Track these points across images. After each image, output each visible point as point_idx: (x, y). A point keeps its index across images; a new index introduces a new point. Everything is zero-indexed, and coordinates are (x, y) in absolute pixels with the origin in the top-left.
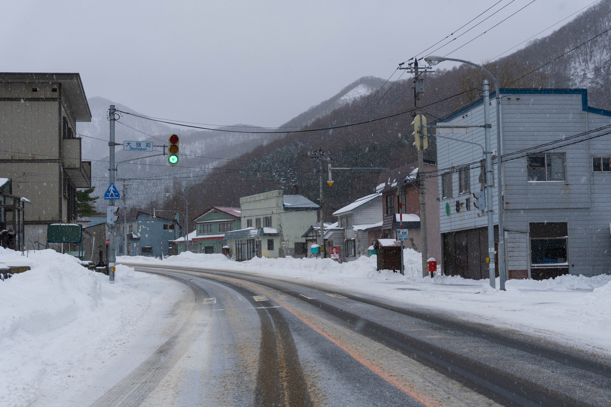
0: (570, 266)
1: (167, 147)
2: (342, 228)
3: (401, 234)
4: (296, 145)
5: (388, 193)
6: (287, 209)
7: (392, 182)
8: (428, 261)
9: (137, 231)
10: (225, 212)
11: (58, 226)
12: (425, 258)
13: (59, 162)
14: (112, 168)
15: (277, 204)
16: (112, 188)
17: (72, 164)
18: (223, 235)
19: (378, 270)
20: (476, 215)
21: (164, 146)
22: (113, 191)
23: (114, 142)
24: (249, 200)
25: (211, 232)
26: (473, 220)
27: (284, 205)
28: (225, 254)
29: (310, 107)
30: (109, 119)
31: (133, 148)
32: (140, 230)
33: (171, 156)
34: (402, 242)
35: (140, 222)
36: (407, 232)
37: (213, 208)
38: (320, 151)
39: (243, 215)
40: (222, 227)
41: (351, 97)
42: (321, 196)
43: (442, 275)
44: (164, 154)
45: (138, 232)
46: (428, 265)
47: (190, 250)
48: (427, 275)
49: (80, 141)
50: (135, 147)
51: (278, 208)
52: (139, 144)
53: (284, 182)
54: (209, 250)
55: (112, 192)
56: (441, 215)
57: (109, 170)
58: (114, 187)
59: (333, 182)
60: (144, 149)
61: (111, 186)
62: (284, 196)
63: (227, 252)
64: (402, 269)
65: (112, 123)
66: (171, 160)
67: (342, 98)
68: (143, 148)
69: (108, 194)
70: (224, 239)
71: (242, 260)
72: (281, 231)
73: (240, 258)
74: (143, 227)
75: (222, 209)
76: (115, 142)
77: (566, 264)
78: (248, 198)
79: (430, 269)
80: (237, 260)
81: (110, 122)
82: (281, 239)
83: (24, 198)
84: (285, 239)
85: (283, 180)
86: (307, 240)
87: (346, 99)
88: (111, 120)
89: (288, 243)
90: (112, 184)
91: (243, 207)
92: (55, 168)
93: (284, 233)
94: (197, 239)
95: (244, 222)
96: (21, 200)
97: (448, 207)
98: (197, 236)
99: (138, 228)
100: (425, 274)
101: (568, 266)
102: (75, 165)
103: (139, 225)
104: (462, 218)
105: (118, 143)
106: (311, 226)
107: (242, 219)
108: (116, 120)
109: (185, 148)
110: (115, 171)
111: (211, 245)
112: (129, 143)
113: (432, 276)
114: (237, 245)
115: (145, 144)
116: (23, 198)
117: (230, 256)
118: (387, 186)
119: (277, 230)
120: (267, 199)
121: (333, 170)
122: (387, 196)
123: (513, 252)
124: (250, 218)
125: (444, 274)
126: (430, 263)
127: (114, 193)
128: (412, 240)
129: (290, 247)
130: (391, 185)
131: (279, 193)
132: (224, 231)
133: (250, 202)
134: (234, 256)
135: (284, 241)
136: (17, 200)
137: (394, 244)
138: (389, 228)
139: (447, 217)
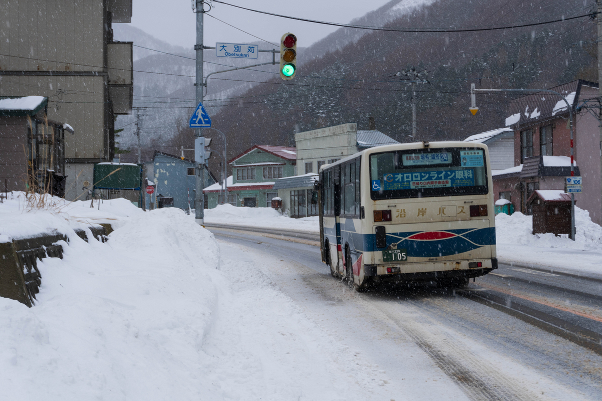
1: (278, 52)
3: (572, 183)
4: (338, 68)
5: (524, 128)
7: (531, 111)
9: (153, 176)
10: (272, 153)
11: (109, 165)
13: (104, 76)
14: (200, 82)
15: (349, 142)
16: (200, 112)
17: (120, 78)
18: (273, 183)
19: (534, 233)
21: (274, 52)
22: (202, 115)
23: (202, 45)
24: (308, 137)
25: (252, 178)
27: (357, 144)
28: (277, 209)
29: (351, 20)
30: (195, 10)
31: (229, 54)
32: (157, 175)
33: (284, 65)
34: (573, 194)
35: (157, 164)
36: (581, 181)
37: (256, 147)
38: (414, 70)
39: (299, 157)
40: (268, 171)
41: (406, 7)
42: (414, 132)
44: (274, 63)
45: (155, 177)
47: (228, 202)
49: (132, 47)
50: (232, 52)
51: (349, 148)
52: (237, 47)
53: (324, 115)
54: (250, 202)
55: (200, 116)
57: (195, 85)
58: (203, 109)
59: (477, 108)
60: (246, 55)
61: (199, 108)
62: (358, 132)
63: (278, 205)
64: (573, 233)
65: (200, 17)
66: (284, 70)
67: (395, 8)
68: (243, 53)
69: (194, 119)
70: (274, 188)
71: (298, 217)
73: (297, 213)
74: (162, 171)
75: (267, 148)
76: (204, 45)
78: (307, 134)
80: (292, 217)
81: (197, 16)
83: (68, 125)
85: (323, 113)
87: (399, 9)
88: (198, 12)
90: (200, 105)
91: (299, 146)
92: (98, 84)
94: (234, 188)
95: (301, 165)
96: (65, 127)
98: (234, 183)
99: (155, 172)
102: (124, 80)
103: (156, 168)
105: (207, 46)
107: (298, 162)
108: (204, 12)
109: (190, 71)
110: (204, 87)
111: (253, 196)
112: (223, 47)
114: (293, 197)
115: (246, 47)
116: (66, 125)
117: (283, 211)
118: (523, 117)
120: (334, 134)
121: (478, 92)
122: (521, 133)
124: (308, 161)
127: (204, 118)
130: (530, 116)
131: (352, 128)
132: (270, 178)
133: (310, 139)
134: (288, 211)
136: (58, 127)
137: (560, 197)
138: (533, 175)
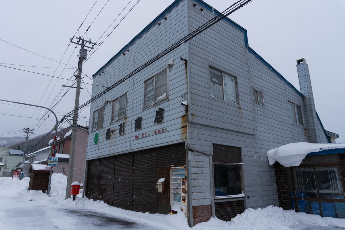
0: (246, 198)
2: (30, 163)
3: (52, 160)
6: (10, 155)
7: (57, 138)
8: (72, 184)
12: (70, 181)
15: (7, 152)
19: (29, 190)
20: (134, 138)
26: (128, 144)
27: (9, 153)
34: (52, 167)
43: (83, 197)
46: (72, 188)
48: (70, 197)
51: (6, 154)
56: (89, 145)
64: (49, 190)
72: (6, 164)
77: (242, 195)
79: (73, 191)
82: (5, 168)
84: (7, 168)
86: (17, 169)
89: (8, 169)
93: (7, 165)
97: (97, 136)
100: (68, 196)
101: (244, 197)
104: (113, 144)
106: (20, 162)
113: (74, 199)
119: (4, 163)
123: (197, 180)
125: (85, 196)
126: (74, 186)
128: (63, 168)
129: (9, 171)
135: (6, 169)
139: (94, 146)
